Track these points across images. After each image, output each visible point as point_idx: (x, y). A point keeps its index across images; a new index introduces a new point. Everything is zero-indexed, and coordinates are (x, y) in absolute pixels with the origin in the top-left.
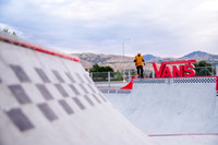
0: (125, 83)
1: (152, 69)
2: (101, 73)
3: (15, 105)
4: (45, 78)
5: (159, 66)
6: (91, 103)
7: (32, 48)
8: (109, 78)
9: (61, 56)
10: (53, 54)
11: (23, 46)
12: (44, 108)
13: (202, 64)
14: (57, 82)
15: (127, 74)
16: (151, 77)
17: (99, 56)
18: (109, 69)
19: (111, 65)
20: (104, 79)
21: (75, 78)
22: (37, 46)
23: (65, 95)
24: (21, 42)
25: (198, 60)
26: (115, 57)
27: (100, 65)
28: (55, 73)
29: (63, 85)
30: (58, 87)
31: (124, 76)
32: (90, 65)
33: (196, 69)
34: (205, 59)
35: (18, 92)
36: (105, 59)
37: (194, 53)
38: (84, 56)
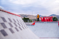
0: (33, 23)
2: (26, 20)
3: (3, 28)
4: (11, 21)
5: (42, 18)
6: (24, 28)
7: (7, 12)
8: (28, 21)
9: (15, 15)
10: (13, 14)
11: (5, 12)
12: (10, 30)
14: (14, 22)
15: (33, 20)
16: (40, 21)
17: (25, 15)
18: (28, 19)
19: (29, 18)
20: (27, 22)
22: (9, 12)
23: (17, 26)
25: (54, 17)
26: (30, 15)
27: (26, 17)
28: (14, 20)
31: (33, 21)
32: (23, 18)
33: (53, 19)
34: (56, 16)
35: (3, 25)
36: (27, 16)
38: (21, 15)
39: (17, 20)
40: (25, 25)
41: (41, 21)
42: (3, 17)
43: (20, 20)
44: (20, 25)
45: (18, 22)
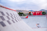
1: (32, 13)
2: (21, 14)
3: (2, 21)
4: (8, 15)
5: (34, 13)
6: (19, 21)
7: (5, 8)
8: (23, 15)
9: (12, 10)
10: (10, 9)
11: (3, 7)
13: (44, 12)
14: (11, 16)
17: (20, 10)
18: (23, 13)
21: (15, 15)
23: (13, 19)
24: (3, 6)
26: (24, 11)
27: (21, 12)
29: (12, 16)
30: (11, 17)
31: (26, 15)
32: (18, 12)
33: (42, 13)
35: (2, 18)
37: (42, 10)
38: (17, 10)
39: (14, 14)
40: (20, 18)
41: (33, 15)
42: (1, 11)
43: (16, 14)
44: (16, 18)
45: (14, 16)
